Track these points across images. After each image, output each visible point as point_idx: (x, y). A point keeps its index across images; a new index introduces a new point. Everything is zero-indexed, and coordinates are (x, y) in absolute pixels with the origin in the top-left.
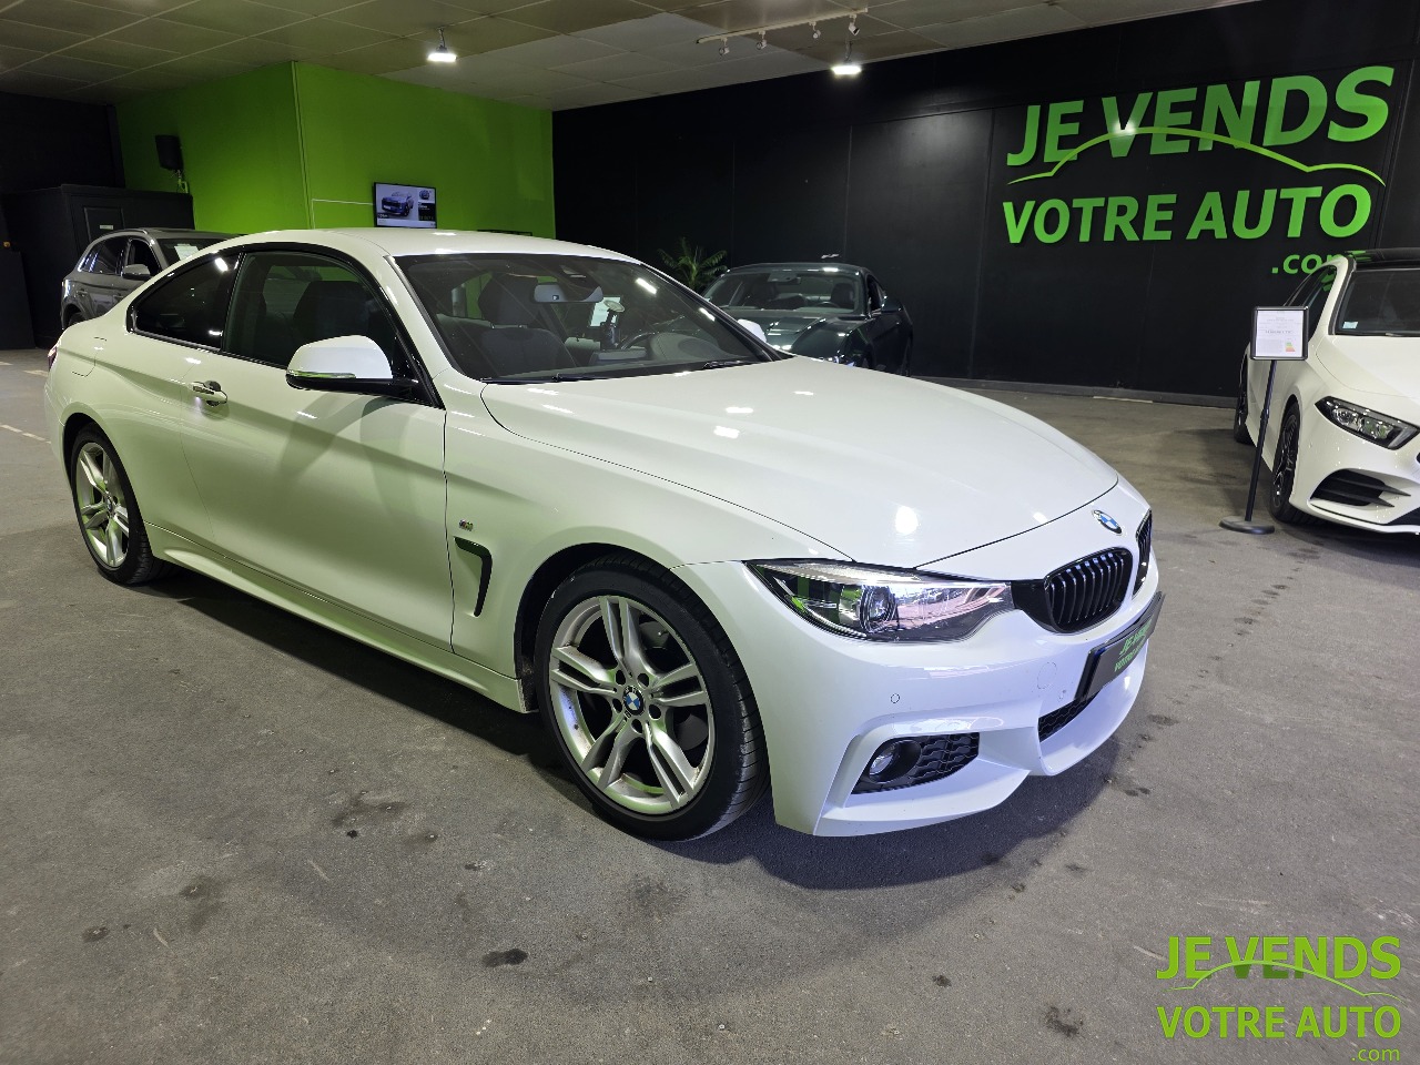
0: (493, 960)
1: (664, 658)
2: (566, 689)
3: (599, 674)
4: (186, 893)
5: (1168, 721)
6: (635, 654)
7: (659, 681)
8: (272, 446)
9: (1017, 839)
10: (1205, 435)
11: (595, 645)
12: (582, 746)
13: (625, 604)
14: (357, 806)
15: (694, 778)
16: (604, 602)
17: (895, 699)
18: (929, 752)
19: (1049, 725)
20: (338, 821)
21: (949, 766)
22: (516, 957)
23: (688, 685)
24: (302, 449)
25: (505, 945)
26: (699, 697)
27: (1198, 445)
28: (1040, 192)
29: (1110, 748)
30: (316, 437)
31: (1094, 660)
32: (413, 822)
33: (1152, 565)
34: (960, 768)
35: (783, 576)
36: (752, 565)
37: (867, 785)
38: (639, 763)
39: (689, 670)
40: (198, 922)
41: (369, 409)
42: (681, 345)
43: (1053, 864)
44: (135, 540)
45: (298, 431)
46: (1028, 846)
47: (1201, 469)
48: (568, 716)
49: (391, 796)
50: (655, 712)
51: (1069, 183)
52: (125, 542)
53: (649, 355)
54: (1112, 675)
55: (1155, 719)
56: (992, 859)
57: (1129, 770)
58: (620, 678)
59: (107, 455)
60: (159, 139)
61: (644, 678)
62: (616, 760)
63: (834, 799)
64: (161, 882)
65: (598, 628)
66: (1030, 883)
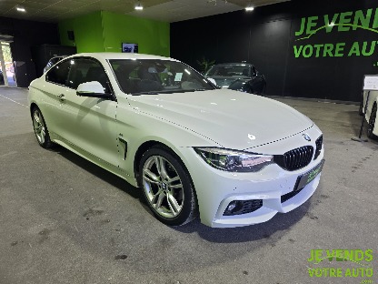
0: (117, 258)
1: (172, 174)
2: (147, 182)
3: (155, 178)
4: (40, 233)
5: (327, 197)
6: (164, 172)
7: (170, 180)
8: (75, 112)
9: (275, 231)
10: (350, 113)
11: (154, 169)
12: (151, 197)
13: (161, 158)
14: (91, 211)
15: (179, 208)
16: (156, 158)
18: (246, 204)
19: (285, 198)
20: (85, 215)
22: (124, 257)
23: (177, 182)
24: (83, 112)
25: (121, 253)
26: (180, 186)
27: (348, 116)
28: (304, 43)
29: (307, 204)
30: (85, 109)
31: (299, 179)
32: (105, 216)
33: (322, 151)
34: (256, 209)
35: (203, 152)
36: (195, 148)
37: (227, 213)
38: (165, 203)
39: (177, 178)
40: (41, 241)
41: (98, 102)
42: (190, 85)
43: (285, 239)
44: (47, 137)
45: (81, 107)
46: (278, 233)
47: (348, 123)
48: (147, 189)
49: (99, 209)
50: (170, 189)
51: (313, 40)
52: (45, 137)
53: (180, 88)
54: (306, 183)
55: (323, 196)
56: (267, 236)
57: (313, 211)
58: (161, 179)
59: (40, 114)
60: (69, 32)
61: (167, 180)
62: (160, 202)
63: (217, 217)
64: (34, 230)
65: (154, 165)
66: (276, 244)
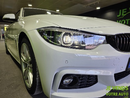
17: (67, 62)
18: (82, 80)
21: (89, 84)
28: (121, 19)
34: (93, 85)
37: (63, 87)
58: (27, 60)
